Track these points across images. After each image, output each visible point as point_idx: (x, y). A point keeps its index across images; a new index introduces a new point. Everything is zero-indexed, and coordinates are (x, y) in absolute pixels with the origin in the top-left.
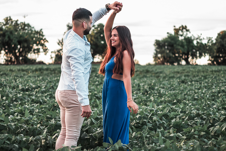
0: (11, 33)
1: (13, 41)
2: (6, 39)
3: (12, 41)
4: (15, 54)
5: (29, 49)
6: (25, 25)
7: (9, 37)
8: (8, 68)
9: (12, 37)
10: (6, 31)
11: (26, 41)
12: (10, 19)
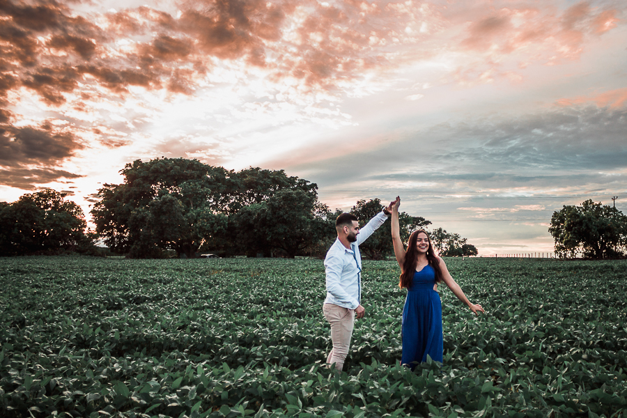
0: (590, 220)
1: (593, 230)
2: (584, 227)
3: (590, 229)
4: (596, 247)
5: (615, 240)
6: (610, 210)
7: (587, 225)
8: (588, 263)
9: (590, 226)
10: (584, 218)
11: (609, 229)
12: (591, 203)
